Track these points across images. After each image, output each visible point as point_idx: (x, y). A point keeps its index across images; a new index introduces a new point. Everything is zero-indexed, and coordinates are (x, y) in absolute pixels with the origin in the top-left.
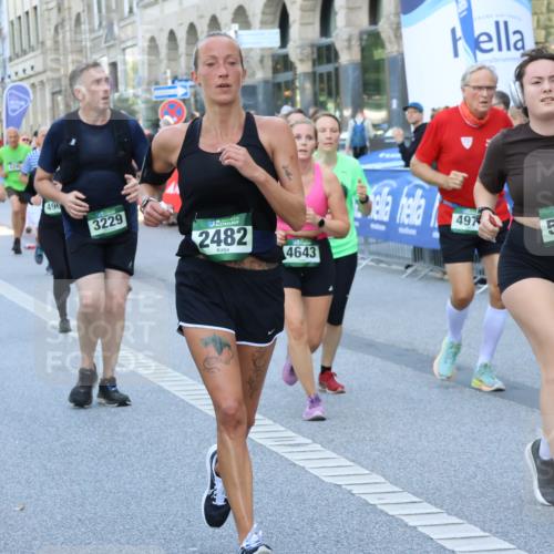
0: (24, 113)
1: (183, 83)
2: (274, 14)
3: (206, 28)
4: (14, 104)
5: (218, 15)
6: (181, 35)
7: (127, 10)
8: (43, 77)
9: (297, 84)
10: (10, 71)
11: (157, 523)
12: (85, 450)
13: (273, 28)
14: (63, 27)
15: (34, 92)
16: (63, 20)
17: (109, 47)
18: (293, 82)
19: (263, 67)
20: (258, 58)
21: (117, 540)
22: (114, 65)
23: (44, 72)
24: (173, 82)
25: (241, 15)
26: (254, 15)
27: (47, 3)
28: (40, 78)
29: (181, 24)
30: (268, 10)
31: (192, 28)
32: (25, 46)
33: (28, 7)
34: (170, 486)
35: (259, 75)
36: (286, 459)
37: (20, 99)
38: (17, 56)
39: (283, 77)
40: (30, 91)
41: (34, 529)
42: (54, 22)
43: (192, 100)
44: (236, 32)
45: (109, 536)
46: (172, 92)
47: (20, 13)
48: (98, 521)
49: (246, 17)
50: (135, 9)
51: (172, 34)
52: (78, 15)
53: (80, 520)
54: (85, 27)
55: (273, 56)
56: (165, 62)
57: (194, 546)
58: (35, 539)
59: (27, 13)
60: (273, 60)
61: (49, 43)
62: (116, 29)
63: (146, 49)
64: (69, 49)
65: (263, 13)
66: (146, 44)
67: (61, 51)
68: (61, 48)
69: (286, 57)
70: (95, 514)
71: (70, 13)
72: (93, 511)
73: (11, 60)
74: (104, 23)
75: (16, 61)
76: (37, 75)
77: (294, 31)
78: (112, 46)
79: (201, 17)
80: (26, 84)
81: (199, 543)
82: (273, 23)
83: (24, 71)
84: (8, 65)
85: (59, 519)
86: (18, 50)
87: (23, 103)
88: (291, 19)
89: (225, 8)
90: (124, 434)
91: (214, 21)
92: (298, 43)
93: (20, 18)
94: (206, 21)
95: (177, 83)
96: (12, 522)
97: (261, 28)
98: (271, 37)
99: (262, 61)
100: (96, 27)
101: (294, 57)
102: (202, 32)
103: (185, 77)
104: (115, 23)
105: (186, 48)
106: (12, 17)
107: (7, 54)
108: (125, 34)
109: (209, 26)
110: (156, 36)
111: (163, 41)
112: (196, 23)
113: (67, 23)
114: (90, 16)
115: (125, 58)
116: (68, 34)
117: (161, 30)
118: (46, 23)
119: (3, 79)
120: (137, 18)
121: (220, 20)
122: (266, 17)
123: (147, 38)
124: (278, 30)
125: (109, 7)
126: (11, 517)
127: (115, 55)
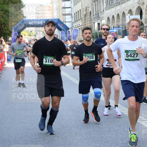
0: (77, 35)
1: (116, 29)
2: (139, 11)
3: (122, 15)
4: (75, 33)
5: (125, 12)
6: (116, 16)
7: (102, 10)
8: (82, 27)
9: (144, 29)
10: (74, 25)
11: (109, 139)
13: (138, 15)
15: (80, 30)
16: (87, 13)
17: (98, 20)
18: (143, 28)
21: (99, 143)
22: (99, 24)
23: (82, 25)
24: (113, 28)
25: (130, 12)
26: (134, 12)
27: (83, 9)
28: (81, 27)
29: (116, 14)
30: (137, 11)
31: (118, 15)
32: (78, 19)
34: (112, 130)
36: (141, 124)
37: (76, 32)
38: (76, 22)
40: (79, 30)
41: (79, 140)
42: (84, 14)
43: (118, 33)
44: (129, 16)
45: (97, 142)
46: (113, 31)
47: (77, 11)
48: (94, 138)
49: (132, 12)
50: (104, 10)
51: (113, 16)
52: (91, 12)
53: (90, 138)
54: (92, 15)
56: (111, 23)
57: (118, 146)
58: (79, 142)
59: (78, 11)
61: (83, 19)
62: (100, 15)
63: (107, 20)
64: (88, 20)
65: (136, 11)
66: (107, 19)
67: (86, 21)
68: (86, 20)
70: (94, 136)
71: (88, 11)
73: (74, 22)
74: (97, 14)
75: (75, 23)
77: (144, 16)
78: (99, 19)
79: (121, 12)
80: (77, 28)
81: (119, 145)
82: (138, 13)
83: (77, 25)
84: (73, 24)
85: (85, 137)
86: (76, 20)
87: (77, 33)
88: (143, 13)
89: (127, 10)
92: (145, 18)
93: (76, 12)
94: (122, 13)
95: (114, 29)
96: (73, 138)
97: (135, 15)
98: (138, 17)
100: (95, 15)
101: (143, 22)
102: (121, 16)
103: (116, 27)
104: (99, 14)
105: (117, 20)
106: (75, 12)
107: (73, 21)
108: (102, 16)
109: (122, 14)
110: (109, 17)
111: (111, 18)
112: (119, 14)
113: (88, 14)
114: (93, 12)
115: (101, 22)
116: (88, 16)
117: (111, 15)
118: (83, 14)
119: (72, 27)
120: (105, 12)
121: (125, 13)
122: (137, 12)
123: (107, 17)
124: (140, 16)
125: (98, 10)
126: (73, 136)
127: (99, 21)
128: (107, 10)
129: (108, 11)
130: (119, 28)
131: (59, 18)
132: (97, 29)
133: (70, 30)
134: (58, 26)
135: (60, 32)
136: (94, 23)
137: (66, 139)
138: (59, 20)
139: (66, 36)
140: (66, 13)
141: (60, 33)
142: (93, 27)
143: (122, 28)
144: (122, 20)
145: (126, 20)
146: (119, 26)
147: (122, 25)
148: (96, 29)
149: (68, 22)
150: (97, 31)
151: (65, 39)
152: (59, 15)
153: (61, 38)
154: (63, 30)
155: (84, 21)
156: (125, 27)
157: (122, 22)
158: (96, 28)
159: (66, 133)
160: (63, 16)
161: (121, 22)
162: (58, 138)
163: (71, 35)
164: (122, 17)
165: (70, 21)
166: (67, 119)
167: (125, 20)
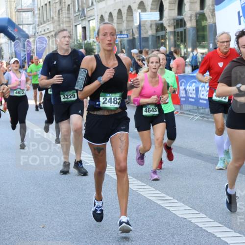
0: (44, 49)
2: (157, 5)
3: (126, 12)
4: (40, 45)
5: (131, 6)
6: (115, 14)
7: (90, 3)
8: (53, 34)
9: (167, 37)
10: (38, 31)
11: (103, 234)
12: (71, 201)
13: (156, 11)
14: (62, 11)
15: (49, 40)
17: (82, 20)
18: (165, 36)
19: (152, 29)
20: (150, 25)
21: (86, 242)
22: (84, 28)
23: (53, 31)
25: (142, 6)
26: (148, 5)
28: (51, 34)
29: (115, 10)
30: (154, 3)
31: (120, 11)
32: (45, 19)
33: (46, 2)
34: (109, 218)
35: (150, 32)
36: (161, 206)
38: (42, 24)
39: (161, 33)
40: (47, 39)
41: (49, 236)
42: (58, 9)
44: (140, 13)
45: (82, 240)
48: (77, 233)
49: (144, 6)
50: (94, 3)
51: (111, 14)
52: (69, 5)
53: (69, 232)
54: (72, 11)
55: (156, 24)
58: (49, 240)
59: (46, 4)
60: (156, 26)
61: (56, 18)
62: (86, 11)
63: (99, 21)
64: (64, 21)
65: (152, 5)
66: (99, 18)
67: (61, 22)
68: (61, 20)
69: (162, 24)
71: (65, 5)
72: (75, 229)
73: (38, 25)
74: (80, 9)
75: (41, 26)
76: (50, 32)
77: (166, 13)
78: (84, 19)
79: (124, 6)
80: (45, 36)
82: (156, 9)
83: (44, 30)
84: (37, 28)
85: (60, 232)
86: (42, 21)
87: (44, 45)
88: (165, 7)
89: (135, 2)
90: (89, 194)
91: (130, 8)
92: (168, 18)
93: (43, 6)
94: (126, 8)
96: (38, 233)
97: (151, 12)
98: (156, 16)
99: (151, 26)
100: (77, 11)
101: (165, 25)
102: (124, 13)
104: (85, 9)
105: (117, 21)
106: (39, 6)
107: (37, 23)
108: (90, 14)
109: (127, 10)
110: (103, 15)
111: (106, 17)
112: (121, 9)
113: (63, 9)
114: (74, 6)
115: (89, 25)
116: (64, 14)
117: (106, 12)
118: (54, 9)
119: (35, 34)
120: (95, 7)
121: (132, 8)
122: (153, 7)
123: (99, 16)
124: (159, 13)
125: (82, 2)
126: (38, 231)
127: (85, 24)
128: (99, 2)
129: (102, 5)
130: (121, 35)
131: (11, 16)
132: (82, 38)
133: (31, 40)
134: (8, 31)
135: (13, 43)
136: (76, 26)
137: (26, 236)
138: (10, 21)
139: (25, 51)
140: (23, 8)
141: (13, 46)
142: (74, 33)
143: (127, 35)
144: (127, 21)
145: (135, 21)
146: (121, 32)
147: (127, 30)
148: (79, 38)
149: (27, 25)
150: (81, 41)
151: (22, 55)
152: (11, 11)
153: (14, 54)
154: (18, 39)
155: (56, 23)
156: (133, 33)
157: (128, 25)
158: (78, 35)
159: (24, 225)
160: (17, 13)
161: (125, 24)
162: (10, 235)
163: (32, 48)
164: (128, 15)
165: (31, 23)
166: (27, 201)
167: (133, 21)
